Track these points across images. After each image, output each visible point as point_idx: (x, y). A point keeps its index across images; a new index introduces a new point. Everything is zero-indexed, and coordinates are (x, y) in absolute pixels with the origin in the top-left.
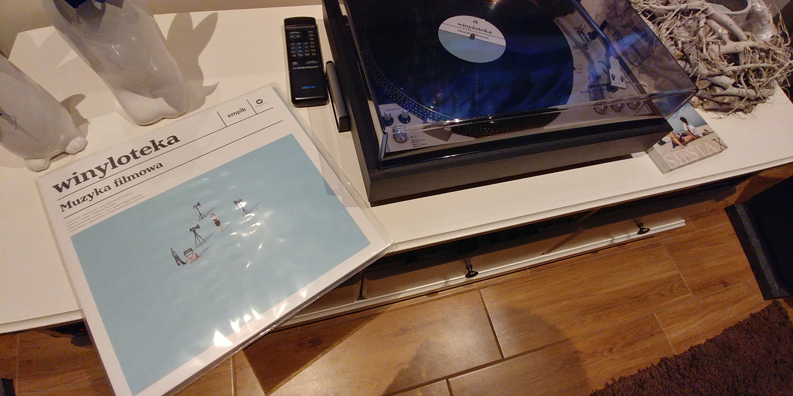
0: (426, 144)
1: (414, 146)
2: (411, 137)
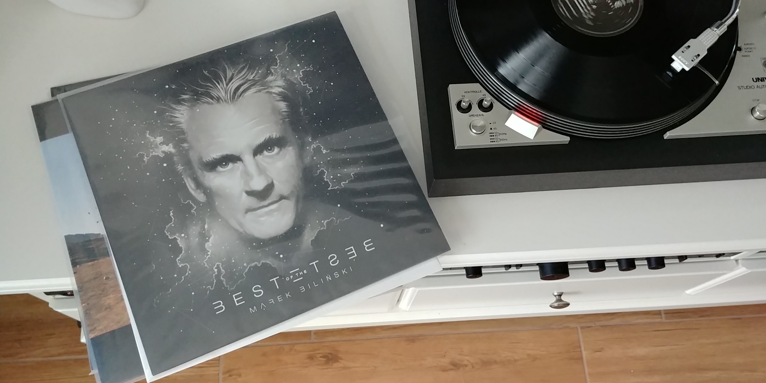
1: (491, 140)
2: (490, 129)
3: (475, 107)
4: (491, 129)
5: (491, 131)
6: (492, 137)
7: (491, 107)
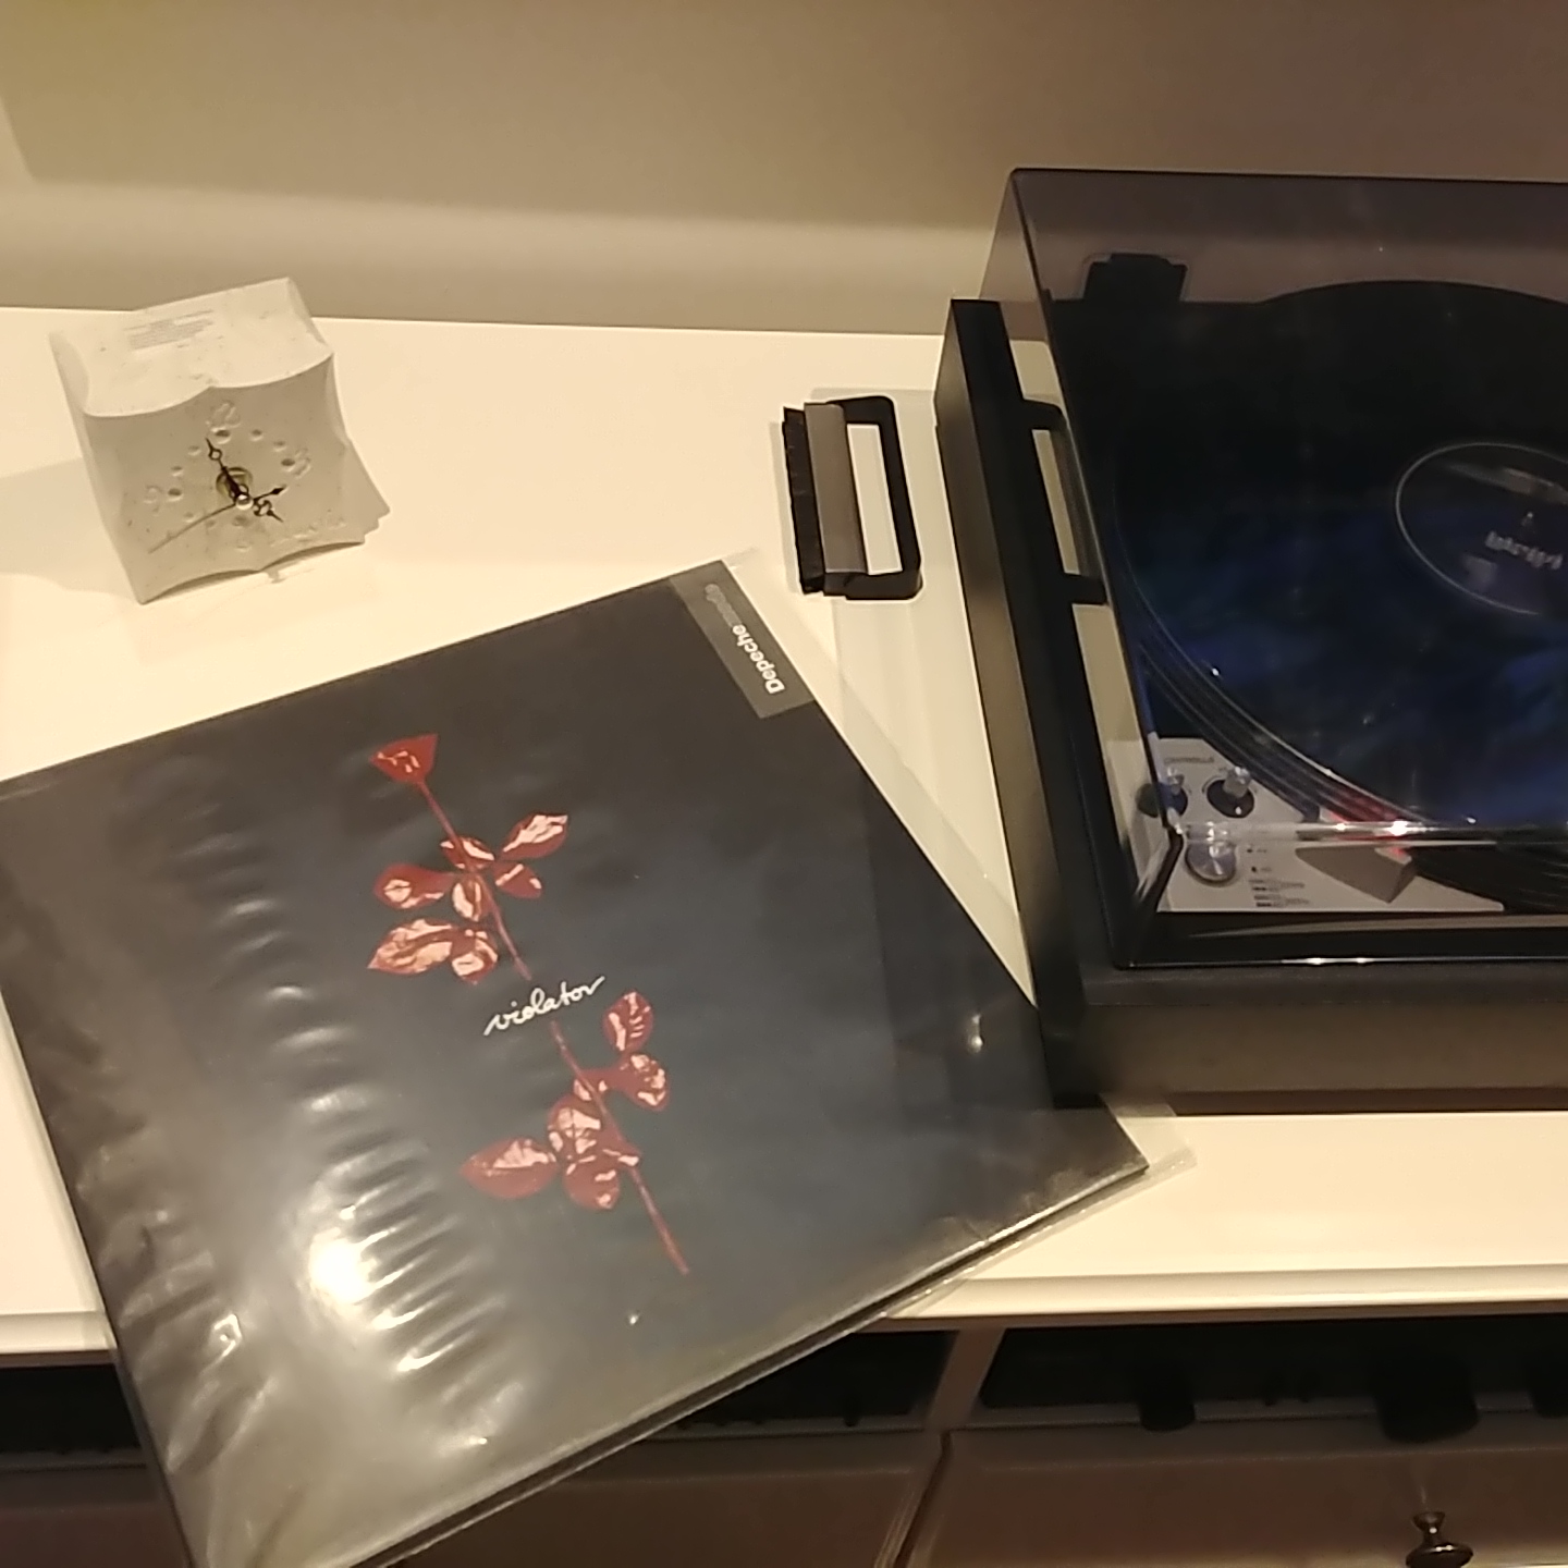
0: (1306, 902)
1: (1261, 901)
2: (1250, 869)
3: (1198, 800)
4: (1254, 869)
5: (1254, 876)
6: (1261, 893)
7: (1247, 802)
